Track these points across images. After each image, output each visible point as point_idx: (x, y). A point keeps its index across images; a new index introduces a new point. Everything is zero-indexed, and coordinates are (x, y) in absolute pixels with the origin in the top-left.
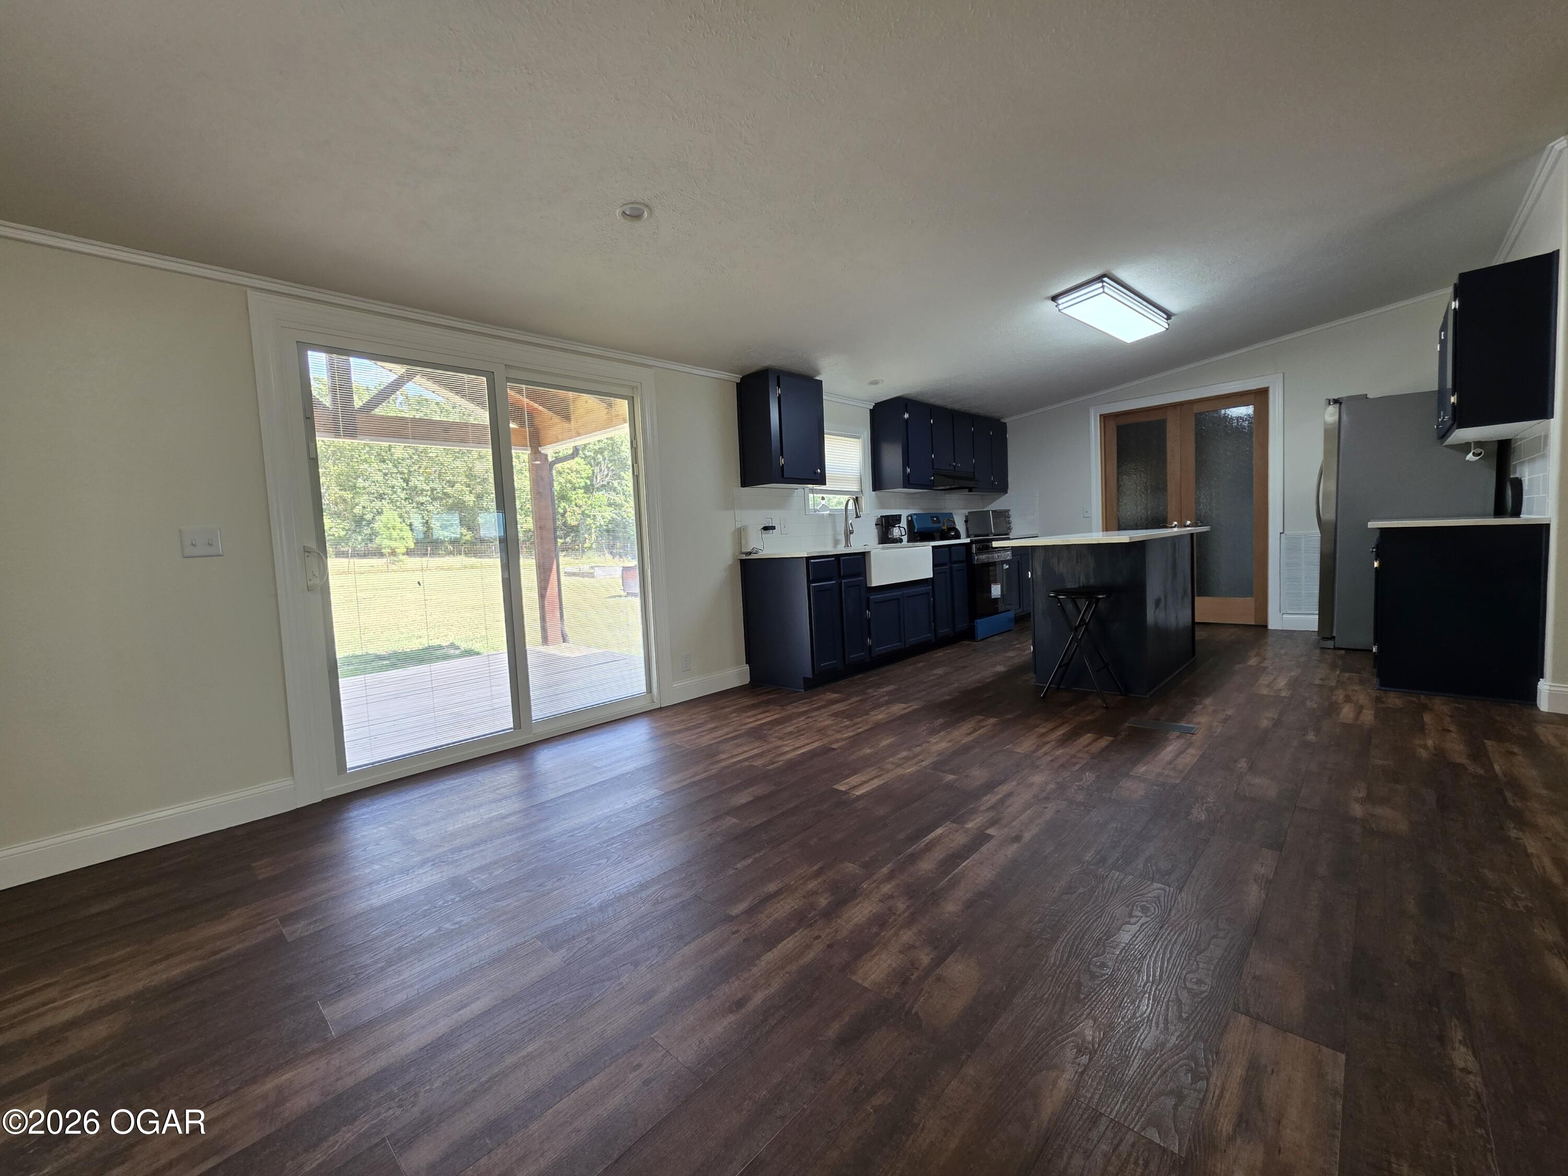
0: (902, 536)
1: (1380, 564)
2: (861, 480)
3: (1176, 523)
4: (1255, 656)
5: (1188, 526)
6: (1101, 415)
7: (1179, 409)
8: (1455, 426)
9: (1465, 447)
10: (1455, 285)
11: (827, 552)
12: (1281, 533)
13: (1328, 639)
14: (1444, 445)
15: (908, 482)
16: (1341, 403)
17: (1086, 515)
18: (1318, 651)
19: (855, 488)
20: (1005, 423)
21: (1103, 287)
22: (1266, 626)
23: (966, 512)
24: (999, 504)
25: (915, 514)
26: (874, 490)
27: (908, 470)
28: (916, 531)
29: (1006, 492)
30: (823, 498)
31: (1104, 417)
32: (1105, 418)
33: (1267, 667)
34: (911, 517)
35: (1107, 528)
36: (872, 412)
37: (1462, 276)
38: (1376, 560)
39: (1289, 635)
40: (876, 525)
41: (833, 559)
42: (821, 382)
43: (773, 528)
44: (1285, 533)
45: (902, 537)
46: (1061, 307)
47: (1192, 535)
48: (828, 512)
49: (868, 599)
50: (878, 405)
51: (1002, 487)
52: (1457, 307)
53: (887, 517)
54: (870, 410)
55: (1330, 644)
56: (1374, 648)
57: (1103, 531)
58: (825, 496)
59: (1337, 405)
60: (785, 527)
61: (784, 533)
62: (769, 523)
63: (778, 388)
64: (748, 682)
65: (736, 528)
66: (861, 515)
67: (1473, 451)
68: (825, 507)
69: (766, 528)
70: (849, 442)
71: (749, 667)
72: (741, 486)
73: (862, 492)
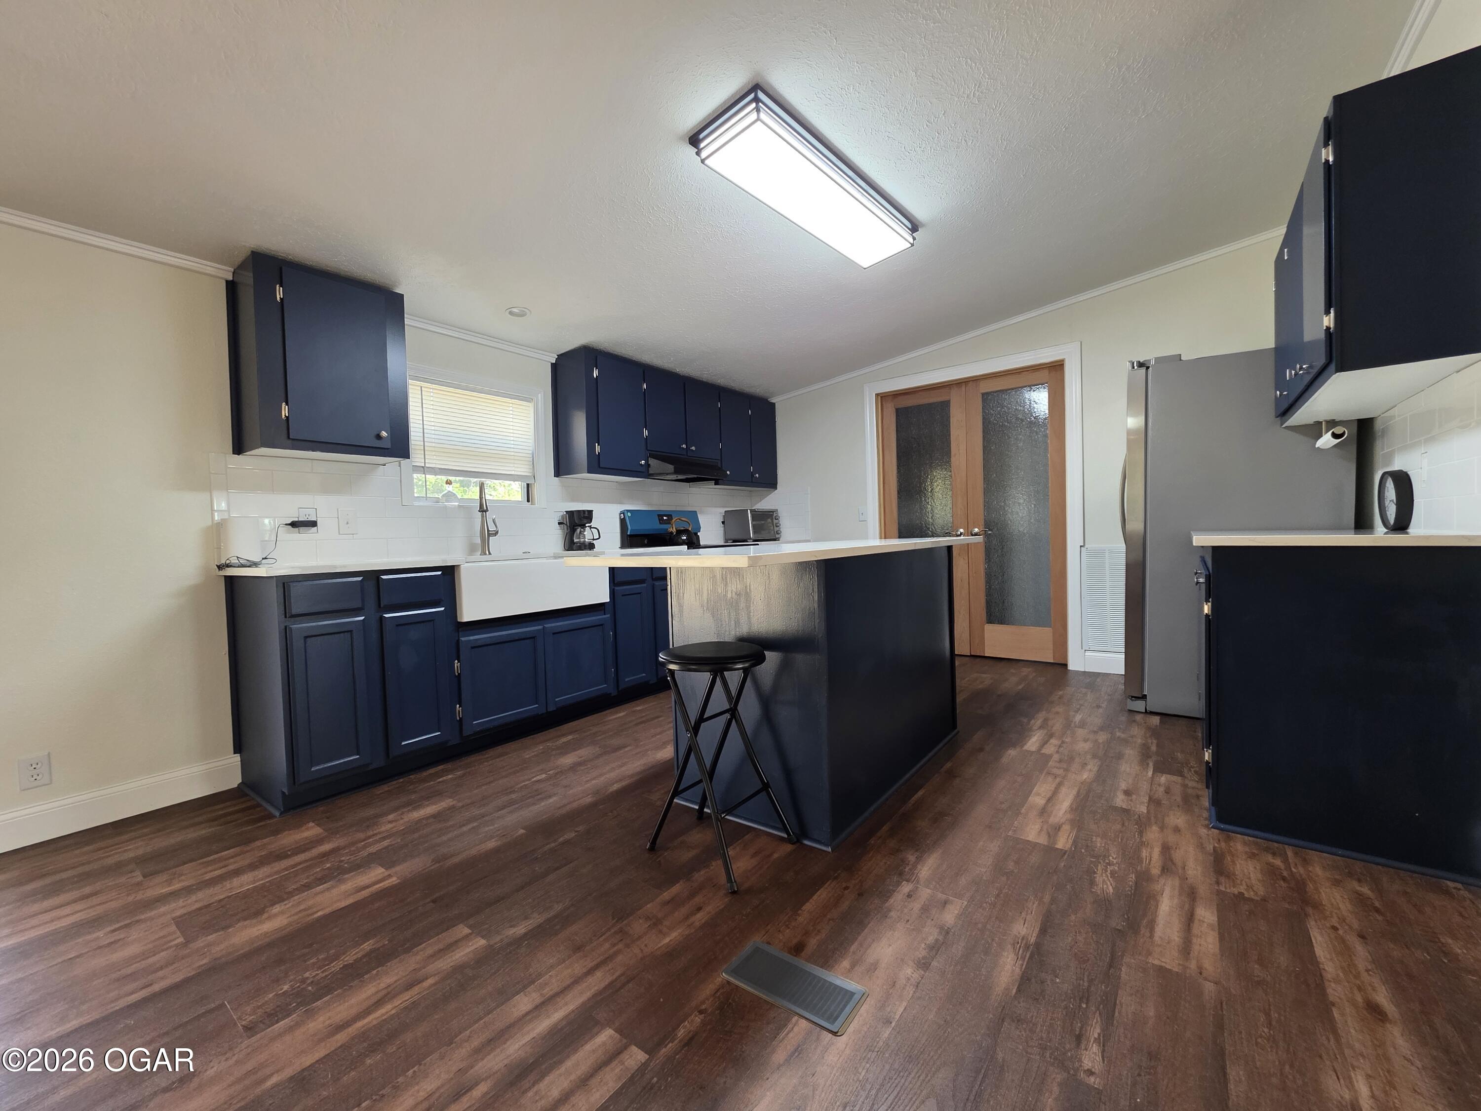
0: (594, 539)
1: (1213, 608)
2: (533, 460)
3: (962, 530)
4: (1040, 728)
5: (976, 534)
6: (877, 395)
7: (963, 389)
8: (1333, 366)
9: (1315, 430)
10: (1326, 119)
12: (1081, 546)
13: (1137, 698)
14: (1284, 426)
15: (597, 465)
16: (1148, 368)
17: (862, 518)
18: (1123, 718)
19: (523, 470)
20: (774, 404)
21: (758, 110)
22: (1065, 665)
23: (723, 510)
24: (767, 502)
25: (628, 511)
26: (557, 474)
27: (598, 449)
28: (629, 534)
29: (776, 488)
30: (449, 483)
31: (881, 397)
32: (883, 398)
33: (1050, 756)
34: (623, 513)
35: (885, 535)
36: (554, 367)
37: (1340, 101)
38: (1207, 601)
39: (1092, 679)
40: (559, 523)
41: (360, 579)
42: (402, 296)
43: (314, 524)
44: (1086, 546)
45: (594, 542)
46: (704, 154)
47: (949, 548)
48: (453, 503)
49: (458, 642)
50: (560, 357)
51: (770, 482)
52: (1331, 159)
53: (571, 514)
54: (552, 364)
55: (1140, 706)
56: (1207, 754)
57: (881, 538)
58: (450, 478)
59: (1143, 370)
60: (347, 523)
61: (341, 533)
62: (307, 516)
63: (278, 286)
64: (236, 786)
65: (212, 522)
66: (485, 508)
67: (1331, 432)
68: (450, 496)
69: (294, 524)
70: (511, 405)
71: (240, 760)
72: (233, 453)
73: (534, 477)
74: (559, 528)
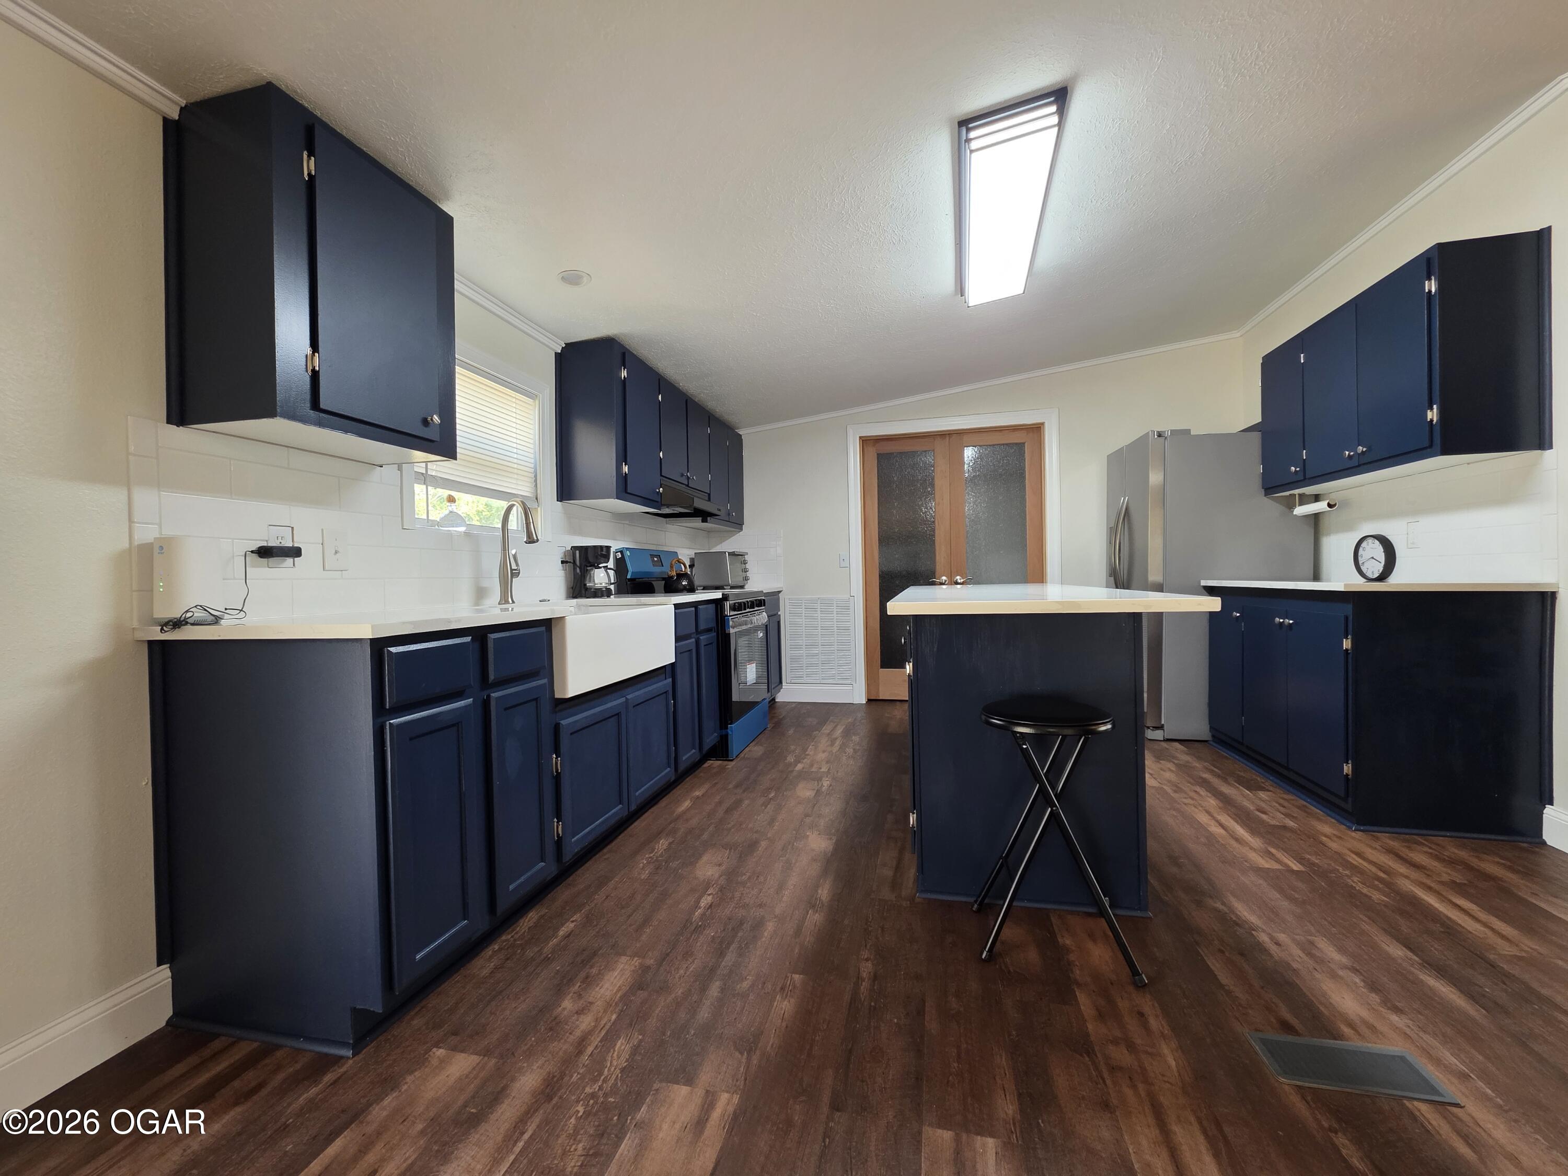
0: (608, 585)
1: (1355, 645)
2: (536, 476)
3: (946, 579)
5: (960, 583)
6: (860, 437)
7: (947, 440)
8: (1434, 450)
11: (449, 621)
13: (1156, 728)
14: (1269, 496)
15: (624, 490)
16: (1166, 437)
17: (843, 564)
19: (524, 489)
20: (742, 436)
23: (691, 552)
25: (627, 549)
26: (561, 497)
27: (626, 467)
28: (629, 577)
29: (742, 525)
30: (451, 499)
31: (863, 440)
32: (866, 442)
34: (622, 552)
36: (559, 357)
37: (1440, 248)
38: (1345, 637)
40: (563, 562)
41: (468, 639)
42: (449, 217)
43: (295, 552)
45: (609, 588)
46: (969, 146)
48: (462, 529)
49: (557, 728)
50: (568, 346)
52: (1433, 290)
53: (584, 550)
54: (556, 354)
55: (1159, 734)
56: (1345, 768)
58: (453, 493)
59: (1162, 439)
60: (336, 552)
61: (327, 568)
62: (280, 538)
63: (305, 154)
64: (164, 1024)
65: (130, 543)
66: (535, 538)
67: (1327, 501)
68: (453, 518)
69: (265, 552)
70: (514, 400)
71: (170, 974)
72: (169, 421)
73: (537, 499)
74: (561, 568)
